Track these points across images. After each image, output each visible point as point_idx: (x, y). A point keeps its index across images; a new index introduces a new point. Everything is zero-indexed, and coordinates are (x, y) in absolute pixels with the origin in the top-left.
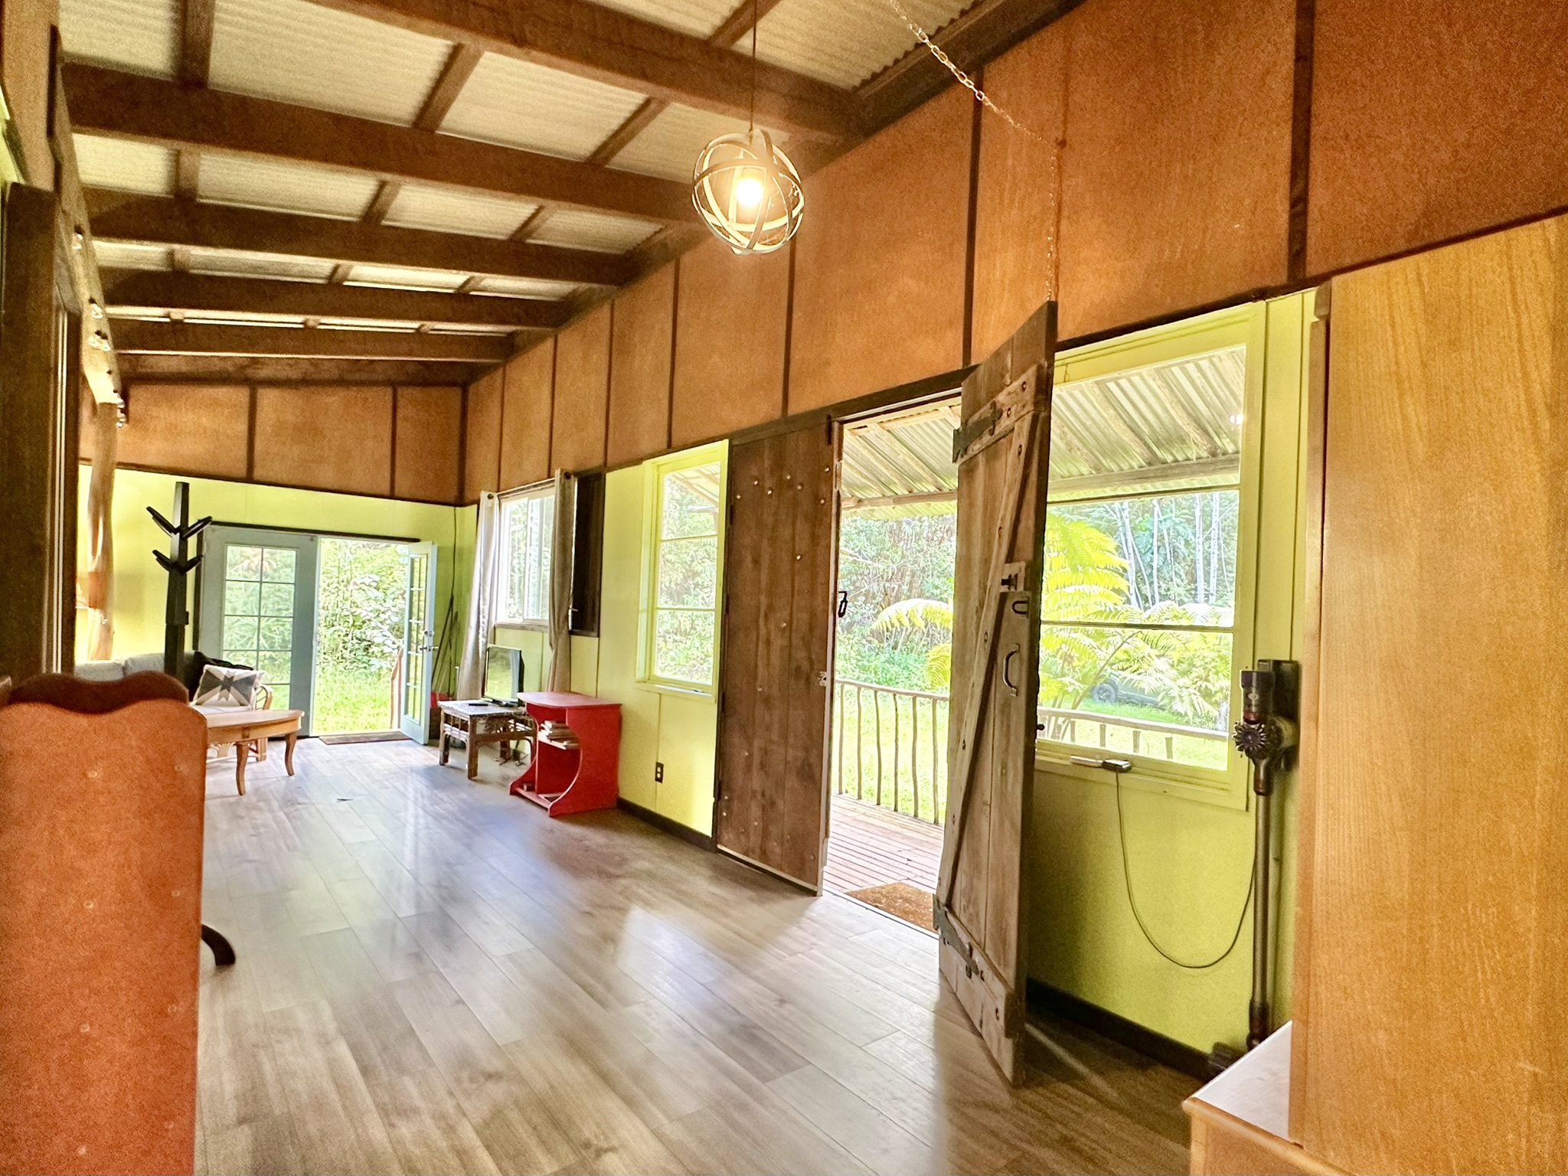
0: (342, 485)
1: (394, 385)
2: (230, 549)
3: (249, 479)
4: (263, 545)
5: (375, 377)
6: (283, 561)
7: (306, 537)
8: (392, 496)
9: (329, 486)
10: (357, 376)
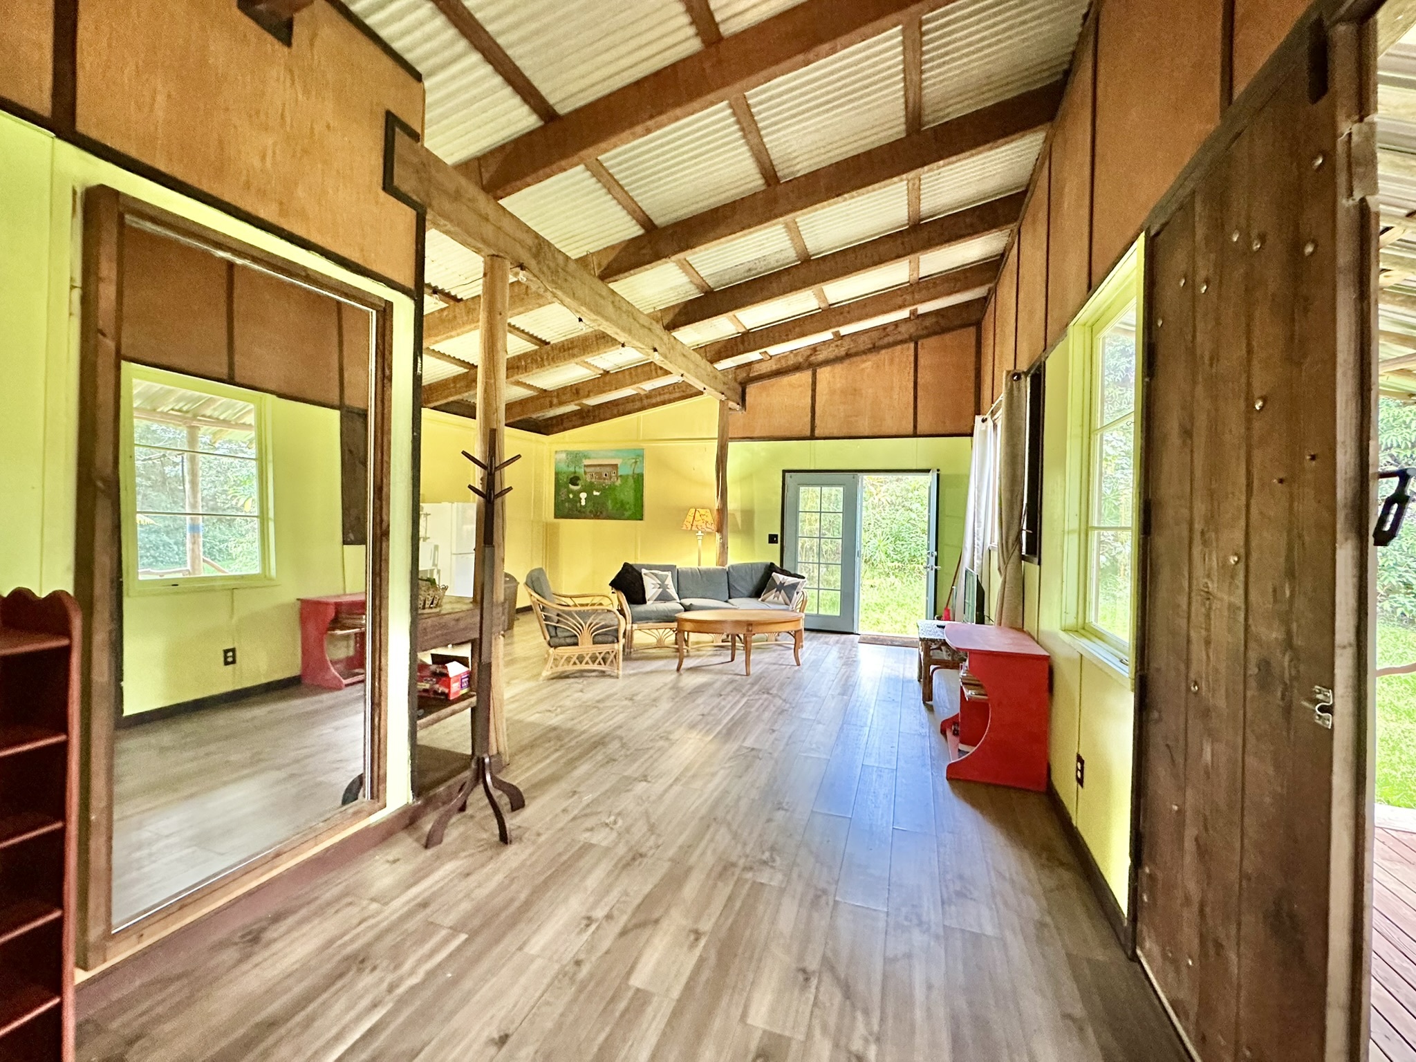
0: (876, 432)
1: (915, 340)
2: (802, 489)
3: (812, 437)
4: (821, 485)
5: (900, 338)
6: (835, 493)
7: (850, 475)
8: (915, 435)
9: (866, 434)
10: (886, 340)
